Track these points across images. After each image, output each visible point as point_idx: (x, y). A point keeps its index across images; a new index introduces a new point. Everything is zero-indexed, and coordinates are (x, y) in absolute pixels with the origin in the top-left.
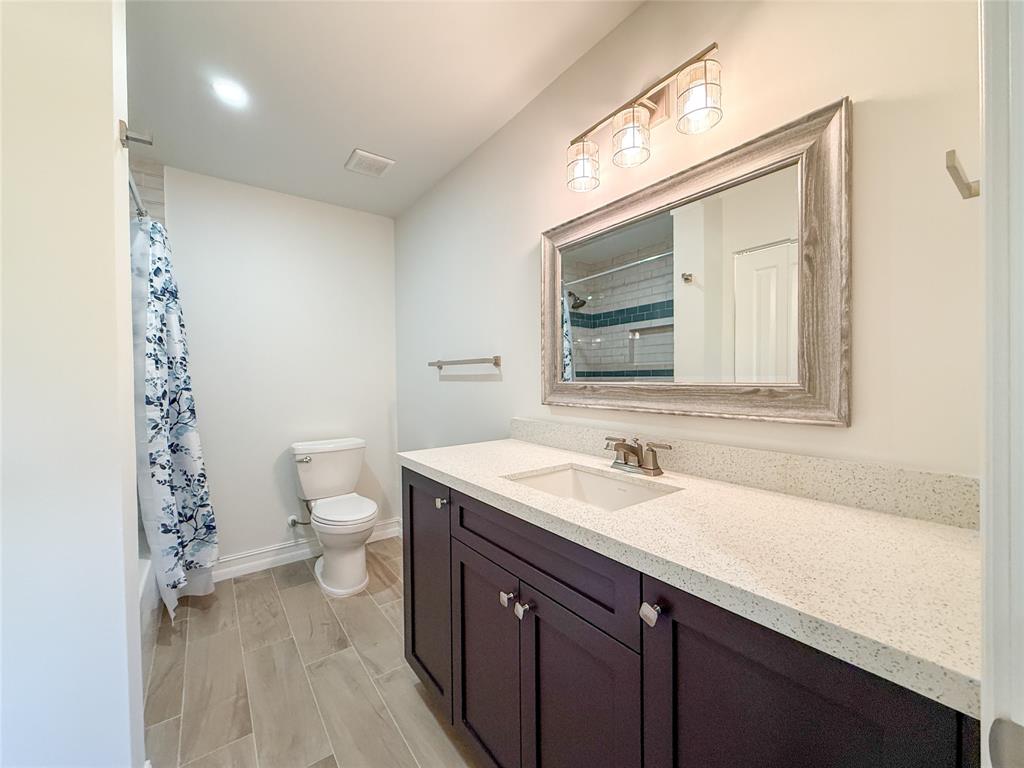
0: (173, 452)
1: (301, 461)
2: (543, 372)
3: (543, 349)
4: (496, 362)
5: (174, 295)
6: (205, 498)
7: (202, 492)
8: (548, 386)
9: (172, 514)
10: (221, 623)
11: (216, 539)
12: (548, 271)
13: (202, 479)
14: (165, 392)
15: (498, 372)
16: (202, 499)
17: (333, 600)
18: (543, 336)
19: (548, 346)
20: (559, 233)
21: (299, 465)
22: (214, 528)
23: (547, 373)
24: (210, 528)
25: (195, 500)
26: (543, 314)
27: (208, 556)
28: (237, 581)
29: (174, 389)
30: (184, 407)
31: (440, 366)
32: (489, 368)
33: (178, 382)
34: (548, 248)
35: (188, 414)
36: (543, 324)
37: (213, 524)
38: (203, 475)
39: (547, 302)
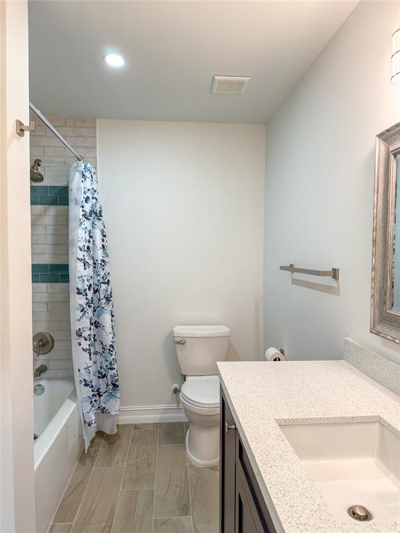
0: (96, 327)
1: (179, 343)
2: (373, 296)
3: (373, 269)
4: (335, 274)
5: (99, 215)
6: (113, 363)
7: (110, 359)
8: (377, 312)
9: (89, 373)
10: (115, 460)
11: (118, 395)
12: (381, 180)
13: (111, 349)
14: (91, 284)
15: (336, 286)
16: (111, 363)
18: (374, 255)
19: (379, 267)
20: (394, 135)
21: (178, 346)
22: (118, 386)
23: (377, 297)
24: (115, 386)
25: (107, 363)
26: (375, 229)
27: (114, 406)
29: (96, 282)
30: (102, 296)
32: (327, 281)
33: (99, 278)
34: (383, 154)
35: (104, 301)
36: (374, 241)
37: (117, 383)
38: (112, 346)
39: (380, 216)
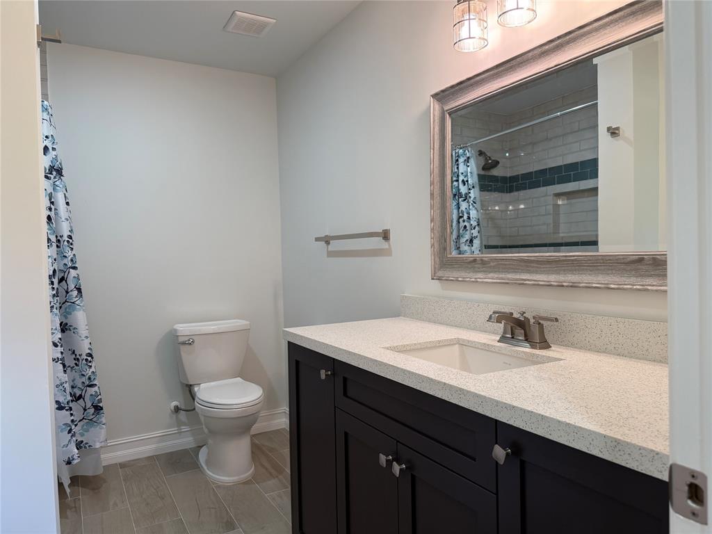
0: (63, 331)
1: (184, 343)
2: (432, 246)
3: (432, 220)
4: (385, 235)
5: (59, 172)
6: (92, 377)
7: (89, 372)
8: (437, 260)
9: (65, 391)
10: (111, 503)
11: (104, 420)
12: (437, 137)
13: (89, 359)
14: (55, 270)
15: (387, 247)
16: (89, 378)
17: (219, 487)
18: (432, 207)
19: (438, 218)
20: (448, 95)
21: (182, 347)
22: (102, 409)
23: (436, 245)
24: (98, 409)
25: (83, 379)
26: (432, 183)
27: (97, 436)
28: (123, 465)
29: (62, 268)
30: (72, 286)
31: (327, 240)
32: (377, 243)
33: (65, 261)
34: (437, 113)
35: (75, 293)
36: (432, 195)
37: (101, 405)
38: (90, 355)
39: (436, 171)
